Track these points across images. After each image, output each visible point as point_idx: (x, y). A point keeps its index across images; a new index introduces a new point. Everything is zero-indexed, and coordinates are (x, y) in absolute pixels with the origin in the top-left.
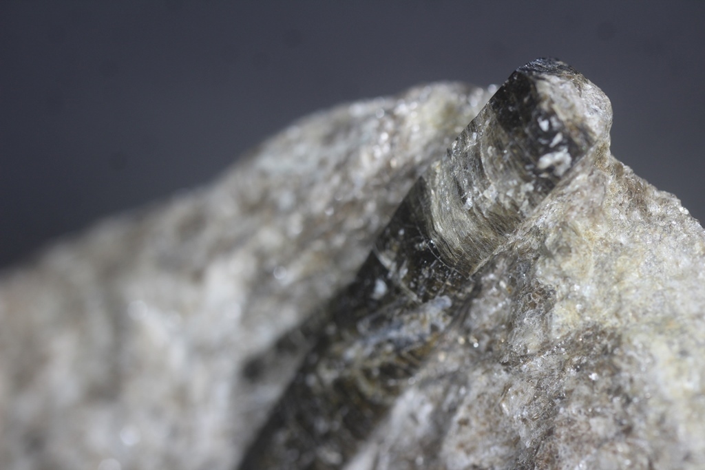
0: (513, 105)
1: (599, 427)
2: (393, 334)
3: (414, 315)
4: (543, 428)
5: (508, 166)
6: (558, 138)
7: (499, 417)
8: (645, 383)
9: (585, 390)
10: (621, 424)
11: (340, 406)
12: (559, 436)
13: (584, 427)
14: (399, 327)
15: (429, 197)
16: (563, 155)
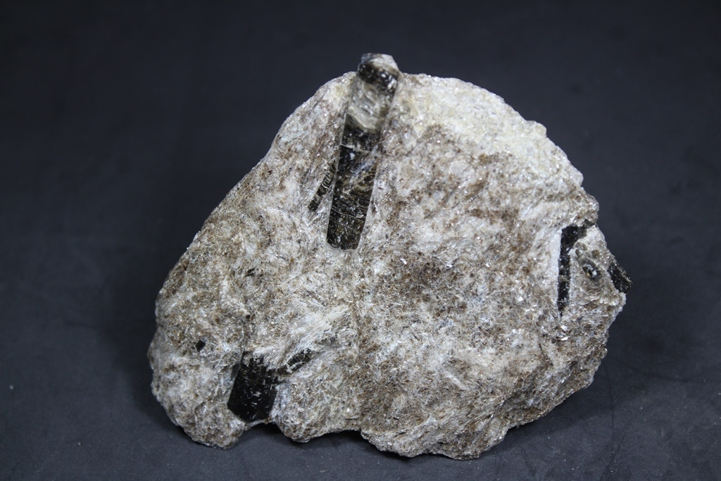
0: (369, 75)
1: (449, 155)
2: (363, 167)
3: (368, 157)
4: (431, 166)
5: (379, 95)
6: (390, 77)
7: (412, 172)
8: (456, 134)
9: (437, 147)
10: (456, 151)
11: (356, 200)
12: (438, 165)
13: (444, 159)
14: (364, 164)
15: (355, 119)
16: (393, 81)
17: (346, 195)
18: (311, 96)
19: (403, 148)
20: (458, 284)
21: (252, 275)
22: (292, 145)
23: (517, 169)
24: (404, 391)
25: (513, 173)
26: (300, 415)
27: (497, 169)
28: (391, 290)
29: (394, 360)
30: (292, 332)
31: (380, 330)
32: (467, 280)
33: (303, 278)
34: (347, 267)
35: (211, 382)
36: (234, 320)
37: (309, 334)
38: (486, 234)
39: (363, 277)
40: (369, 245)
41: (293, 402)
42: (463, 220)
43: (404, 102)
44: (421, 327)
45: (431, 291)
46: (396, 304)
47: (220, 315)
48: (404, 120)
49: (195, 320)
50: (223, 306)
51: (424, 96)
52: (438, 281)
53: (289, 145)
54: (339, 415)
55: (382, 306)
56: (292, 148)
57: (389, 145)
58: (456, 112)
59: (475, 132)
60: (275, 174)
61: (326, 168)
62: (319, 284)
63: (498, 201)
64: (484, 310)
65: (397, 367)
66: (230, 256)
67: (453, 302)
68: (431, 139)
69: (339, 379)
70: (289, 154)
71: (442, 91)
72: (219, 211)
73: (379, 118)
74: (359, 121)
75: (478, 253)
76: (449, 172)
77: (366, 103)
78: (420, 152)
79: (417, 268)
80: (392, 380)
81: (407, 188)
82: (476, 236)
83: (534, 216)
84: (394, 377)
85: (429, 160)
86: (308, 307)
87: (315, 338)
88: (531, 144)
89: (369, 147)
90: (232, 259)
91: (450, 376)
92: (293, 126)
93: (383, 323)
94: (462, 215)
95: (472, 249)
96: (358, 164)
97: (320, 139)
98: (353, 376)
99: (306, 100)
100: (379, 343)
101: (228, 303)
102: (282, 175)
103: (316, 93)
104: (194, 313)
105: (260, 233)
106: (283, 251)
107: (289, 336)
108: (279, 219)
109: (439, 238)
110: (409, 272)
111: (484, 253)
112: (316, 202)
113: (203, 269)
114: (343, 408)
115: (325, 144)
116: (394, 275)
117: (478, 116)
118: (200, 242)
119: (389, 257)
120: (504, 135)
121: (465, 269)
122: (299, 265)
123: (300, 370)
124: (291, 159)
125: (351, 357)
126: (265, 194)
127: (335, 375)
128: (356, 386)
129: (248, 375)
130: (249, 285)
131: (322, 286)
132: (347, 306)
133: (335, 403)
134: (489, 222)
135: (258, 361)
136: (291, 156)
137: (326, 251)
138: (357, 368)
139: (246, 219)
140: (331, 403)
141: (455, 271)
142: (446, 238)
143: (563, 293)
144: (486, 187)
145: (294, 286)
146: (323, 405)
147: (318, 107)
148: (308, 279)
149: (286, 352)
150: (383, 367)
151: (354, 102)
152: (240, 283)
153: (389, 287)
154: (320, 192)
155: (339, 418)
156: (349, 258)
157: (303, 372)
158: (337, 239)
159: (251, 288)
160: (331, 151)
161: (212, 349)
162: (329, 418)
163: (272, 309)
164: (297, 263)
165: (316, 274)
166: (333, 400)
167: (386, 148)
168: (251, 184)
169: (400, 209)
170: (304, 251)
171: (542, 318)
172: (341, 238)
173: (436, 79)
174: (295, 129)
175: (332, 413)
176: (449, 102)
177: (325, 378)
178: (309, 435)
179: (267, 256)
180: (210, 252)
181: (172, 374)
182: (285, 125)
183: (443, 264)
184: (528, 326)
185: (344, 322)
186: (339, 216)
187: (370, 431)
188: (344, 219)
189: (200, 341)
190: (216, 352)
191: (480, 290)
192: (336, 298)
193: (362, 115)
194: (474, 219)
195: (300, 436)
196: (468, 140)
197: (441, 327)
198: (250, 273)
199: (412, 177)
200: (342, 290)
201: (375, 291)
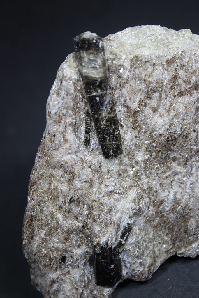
0: (86, 46)
1: (150, 70)
2: (106, 103)
3: (107, 95)
4: (143, 81)
5: (97, 54)
6: (98, 40)
7: (134, 91)
8: (147, 56)
9: (141, 69)
10: (152, 65)
11: (111, 124)
12: (147, 79)
13: (148, 73)
14: (106, 100)
15: (90, 76)
16: (101, 43)
17: (104, 124)
18: (55, 80)
19: (123, 80)
20: (189, 140)
21: (73, 201)
22: (60, 113)
23: (190, 58)
24: (191, 217)
25: (189, 61)
26: (141, 264)
27: (179, 64)
28: (153, 165)
29: (177, 202)
30: (114, 219)
31: (159, 191)
32: (193, 135)
33: (103, 186)
34: (122, 167)
35: (81, 276)
36: (75, 233)
37: (124, 215)
38: (191, 103)
39: (133, 167)
40: (128, 148)
41: (133, 259)
42: (175, 102)
43: (111, 53)
44: (179, 176)
45: (175, 154)
46: (159, 172)
47: (65, 235)
48: (116, 63)
49: (53, 247)
50: (65, 229)
51: (119, 45)
52: (177, 145)
53: (57, 113)
54: (161, 252)
55: (153, 177)
56: (61, 114)
57: (113, 83)
58: (141, 44)
59: (157, 50)
60: (58, 136)
61: (84, 116)
62: (114, 184)
63: (189, 81)
65: (180, 205)
66: (54, 198)
67: (191, 152)
68: (135, 66)
69: (151, 231)
70: (60, 118)
71: (126, 38)
72: (34, 176)
73: (103, 68)
74: (93, 76)
75: (191, 116)
76: (155, 79)
77: (92, 63)
78: (133, 77)
79: (163, 144)
80: (181, 214)
81: (135, 102)
82: (186, 107)
84: (181, 212)
85: (140, 79)
86: (115, 200)
87: (128, 215)
88: (189, 41)
89: (105, 89)
90: (56, 199)
92: (54, 102)
93: (158, 186)
94: (173, 100)
95: (187, 116)
96: (103, 102)
97: (74, 100)
98: (157, 225)
99: (53, 84)
100: (163, 199)
101: (67, 225)
102: (62, 133)
103: (57, 77)
104: (50, 244)
105: (65, 175)
106: (84, 177)
107: (114, 223)
108: (72, 160)
109: (167, 120)
110: (159, 149)
111: (194, 115)
112: (88, 139)
113: (43, 215)
114: (161, 246)
115: (78, 102)
116: (151, 156)
117: (152, 40)
118: (32, 200)
119: (143, 147)
120: (172, 44)
121: (189, 129)
122: (96, 181)
123: (128, 238)
124: (63, 121)
125: (153, 215)
126: (58, 150)
127: (148, 231)
128: (162, 230)
129: (103, 258)
130: (74, 209)
131: (116, 185)
132: (135, 188)
133: (156, 246)
134: (189, 96)
135: (106, 246)
136: (62, 119)
137: (107, 164)
138: (157, 220)
139: (53, 171)
140: (154, 247)
141: (184, 134)
142: (171, 117)
144: (178, 77)
145: (100, 193)
146: (150, 251)
147: (63, 82)
148: (106, 185)
149: (117, 233)
150: (172, 210)
151: (84, 66)
152: (67, 210)
153: (151, 164)
154: (87, 132)
155: (162, 253)
156: (121, 161)
157: (130, 239)
158: (110, 153)
159: (75, 210)
160: (82, 105)
161: (72, 257)
162: (157, 257)
163: (95, 213)
164: (94, 180)
165: (108, 180)
166: (154, 245)
167: (113, 85)
168: (46, 149)
169: (136, 117)
170: (95, 171)
172: (113, 152)
173: (119, 33)
174: (56, 103)
175: (157, 253)
177: (143, 235)
178: (151, 273)
179: (75, 186)
180: (41, 203)
181: (55, 286)
182: (49, 104)
183: (176, 134)
185: (140, 197)
186: (105, 139)
187: (183, 250)
188: (109, 139)
189: (62, 257)
192: (126, 187)
193: (93, 71)
194: (180, 99)
195: (147, 276)
196: (156, 56)
197: (192, 170)
198: (71, 201)
199: (135, 94)
200: (126, 181)
201: (145, 171)
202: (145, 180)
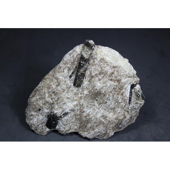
0: (88, 45)
3: (86, 65)
5: (90, 50)
6: (93, 46)
8: (107, 60)
9: (103, 63)
10: (107, 64)
11: (82, 75)
13: (104, 66)
15: (83, 55)
17: (79, 74)
19: (94, 63)
20: (105, 97)
24: (90, 123)
25: (121, 71)
26: (64, 128)
27: (117, 69)
29: (88, 115)
30: (64, 107)
31: (85, 108)
32: (108, 96)
33: (67, 94)
34: (78, 92)
35: (42, 119)
36: (49, 104)
38: (113, 85)
39: (81, 94)
40: (83, 87)
41: (62, 125)
42: (108, 81)
43: (95, 52)
44: (95, 107)
45: (98, 98)
46: (89, 101)
47: (45, 102)
48: (95, 56)
49: (39, 104)
50: (46, 100)
51: (100, 51)
52: (100, 96)
55: (86, 102)
56: (67, 62)
58: (108, 55)
59: (112, 60)
60: (62, 68)
61: (74, 67)
62: (71, 96)
63: (117, 77)
64: (111, 103)
65: (89, 117)
66: (49, 88)
67: (104, 101)
68: (101, 61)
69: (74, 119)
71: (104, 50)
72: (47, 77)
73: (89, 56)
76: (105, 70)
77: (86, 52)
78: (98, 64)
79: (95, 93)
81: (94, 73)
82: (111, 85)
83: (125, 81)
84: (88, 119)
85: (100, 67)
86: (68, 101)
87: (69, 109)
88: (125, 64)
89: (86, 63)
91: (102, 119)
92: (67, 56)
93: (86, 106)
95: (109, 89)
96: (83, 67)
97: (74, 60)
98: (77, 119)
99: (71, 50)
100: (85, 111)
102: (64, 68)
103: (73, 49)
104: (38, 102)
105: (57, 83)
106: (62, 87)
108: (62, 79)
109: (101, 86)
110: (93, 94)
111: (112, 90)
112: (71, 76)
113: (42, 91)
114: (75, 126)
116: (89, 94)
117: (113, 56)
118: (41, 84)
119: (88, 90)
120: (119, 61)
121: (107, 93)
122: (66, 91)
124: (66, 65)
125: (78, 114)
126: (59, 73)
128: (78, 121)
129: (52, 118)
132: (77, 101)
133: (73, 125)
134: (114, 82)
135: (55, 114)
137: (73, 88)
138: (79, 117)
139: (54, 79)
141: (105, 94)
142: (103, 85)
143: (130, 100)
144: (114, 74)
145: (65, 96)
146: (70, 125)
147: (74, 52)
149: (62, 112)
150: (85, 117)
151: (84, 51)
152: (51, 95)
153: (88, 97)
154: (72, 73)
155: (74, 129)
156: (78, 90)
157: (66, 117)
159: (53, 96)
160: (76, 63)
161: (43, 111)
163: (59, 101)
165: (70, 93)
167: (90, 63)
168: (55, 70)
169: (92, 78)
170: (67, 88)
171: (125, 106)
172: (77, 85)
173: (103, 47)
175: (72, 128)
176: (106, 53)
177: (71, 119)
178: (66, 133)
179: (58, 88)
180: (44, 87)
181: (32, 117)
182: (65, 56)
183: (102, 92)
184: (122, 108)
185: (77, 105)
186: (77, 79)
187: (81, 132)
189: (40, 109)
190: (44, 112)
191: (111, 99)
192: (75, 99)
193: (85, 55)
194: (110, 81)
195: (64, 133)
196: (110, 62)
197: (100, 107)
198: (54, 92)
199: (96, 70)
200: (76, 97)
201: (84, 98)
202: (83, 101)
